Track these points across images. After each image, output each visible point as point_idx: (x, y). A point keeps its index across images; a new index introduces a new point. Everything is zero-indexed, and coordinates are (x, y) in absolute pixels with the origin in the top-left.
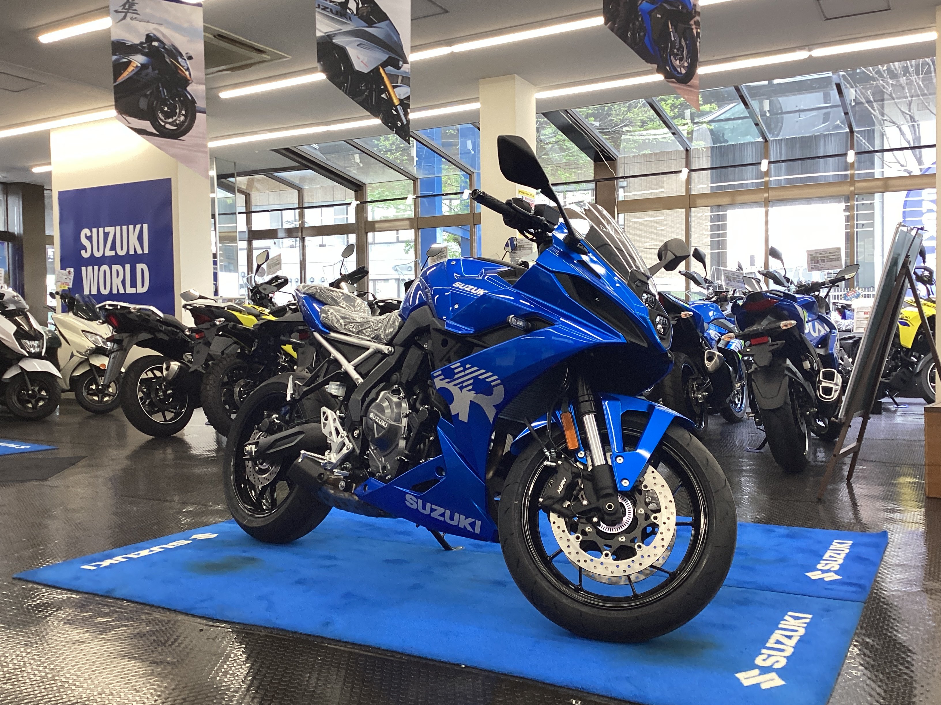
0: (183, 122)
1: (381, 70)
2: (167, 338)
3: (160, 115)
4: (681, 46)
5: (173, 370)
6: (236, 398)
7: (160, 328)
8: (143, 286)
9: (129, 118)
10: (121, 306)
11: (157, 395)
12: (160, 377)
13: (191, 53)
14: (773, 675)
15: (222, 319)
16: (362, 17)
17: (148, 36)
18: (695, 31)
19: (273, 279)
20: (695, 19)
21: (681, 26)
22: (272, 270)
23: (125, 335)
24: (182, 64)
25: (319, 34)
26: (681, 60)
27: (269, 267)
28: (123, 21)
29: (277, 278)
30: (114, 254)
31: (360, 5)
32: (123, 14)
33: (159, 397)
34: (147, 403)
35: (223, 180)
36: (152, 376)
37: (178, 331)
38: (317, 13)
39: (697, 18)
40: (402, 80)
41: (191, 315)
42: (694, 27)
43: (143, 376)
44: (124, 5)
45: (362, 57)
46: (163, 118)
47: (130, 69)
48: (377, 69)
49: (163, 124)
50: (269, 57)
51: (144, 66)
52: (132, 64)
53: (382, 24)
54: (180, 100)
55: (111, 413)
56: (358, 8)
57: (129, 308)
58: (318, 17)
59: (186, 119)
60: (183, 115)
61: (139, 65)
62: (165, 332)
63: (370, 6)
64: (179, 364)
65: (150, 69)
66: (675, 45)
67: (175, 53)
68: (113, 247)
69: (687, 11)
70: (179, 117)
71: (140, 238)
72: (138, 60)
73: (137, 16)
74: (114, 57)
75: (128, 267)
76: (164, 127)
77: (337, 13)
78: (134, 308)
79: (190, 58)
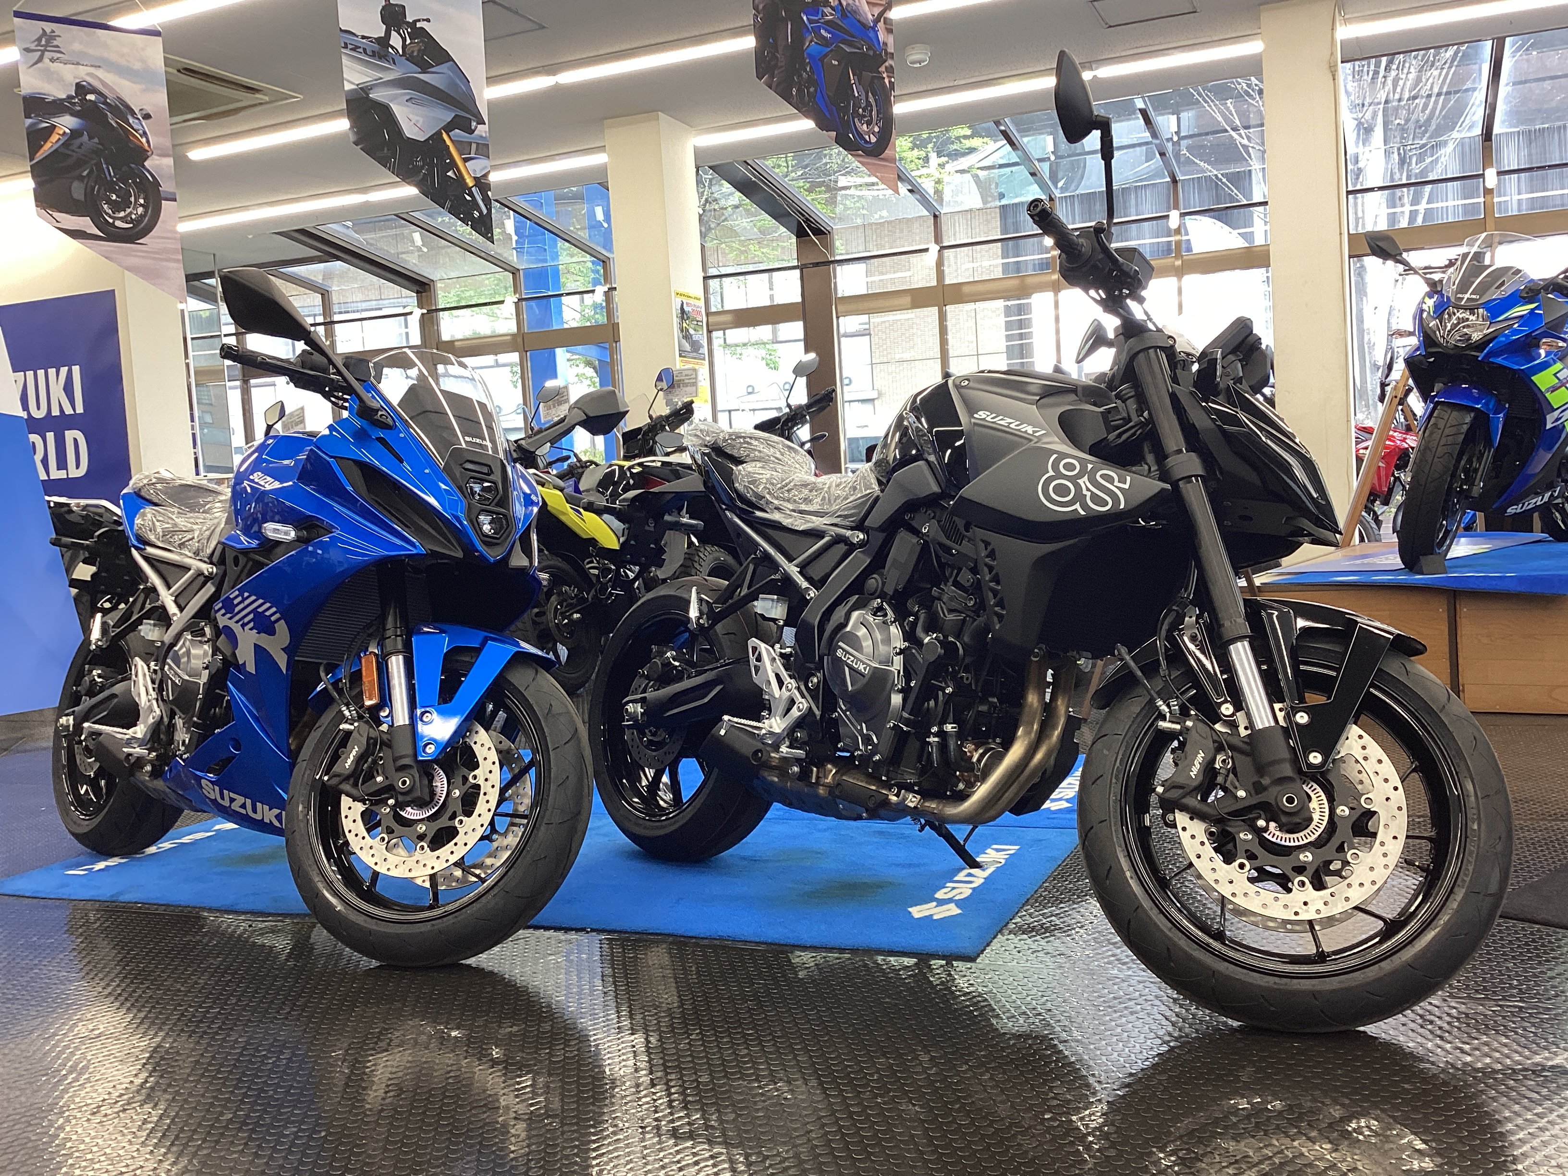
0: (142, 216)
1: (445, 136)
3: (105, 207)
4: (869, 104)
8: (78, 466)
9: (55, 214)
10: (53, 503)
13: (149, 109)
14: (952, 906)
16: (411, 59)
17: (78, 86)
18: (887, 81)
20: (887, 64)
21: (867, 75)
24: (135, 127)
25: (348, 87)
26: (869, 123)
27: (286, 427)
28: (39, 65)
30: (26, 416)
31: (408, 41)
32: (39, 53)
35: (196, 283)
38: (343, 57)
39: (890, 62)
40: (477, 149)
42: (885, 75)
44: (39, 40)
45: (414, 118)
46: (110, 211)
47: (54, 138)
48: (438, 134)
49: (111, 221)
50: (267, 98)
51: (75, 134)
52: (57, 130)
53: (444, 68)
54: (134, 182)
56: (404, 46)
57: (68, 505)
58: (345, 61)
59: (146, 212)
60: (141, 205)
61: (68, 131)
63: (422, 41)
65: (85, 137)
66: (860, 103)
67: (123, 110)
68: (24, 404)
69: (875, 52)
70: (135, 208)
71: (68, 389)
72: (66, 123)
73: (59, 55)
74: (29, 121)
75: (50, 436)
76: (113, 225)
77: (374, 55)
78: (78, 505)
79: (147, 117)
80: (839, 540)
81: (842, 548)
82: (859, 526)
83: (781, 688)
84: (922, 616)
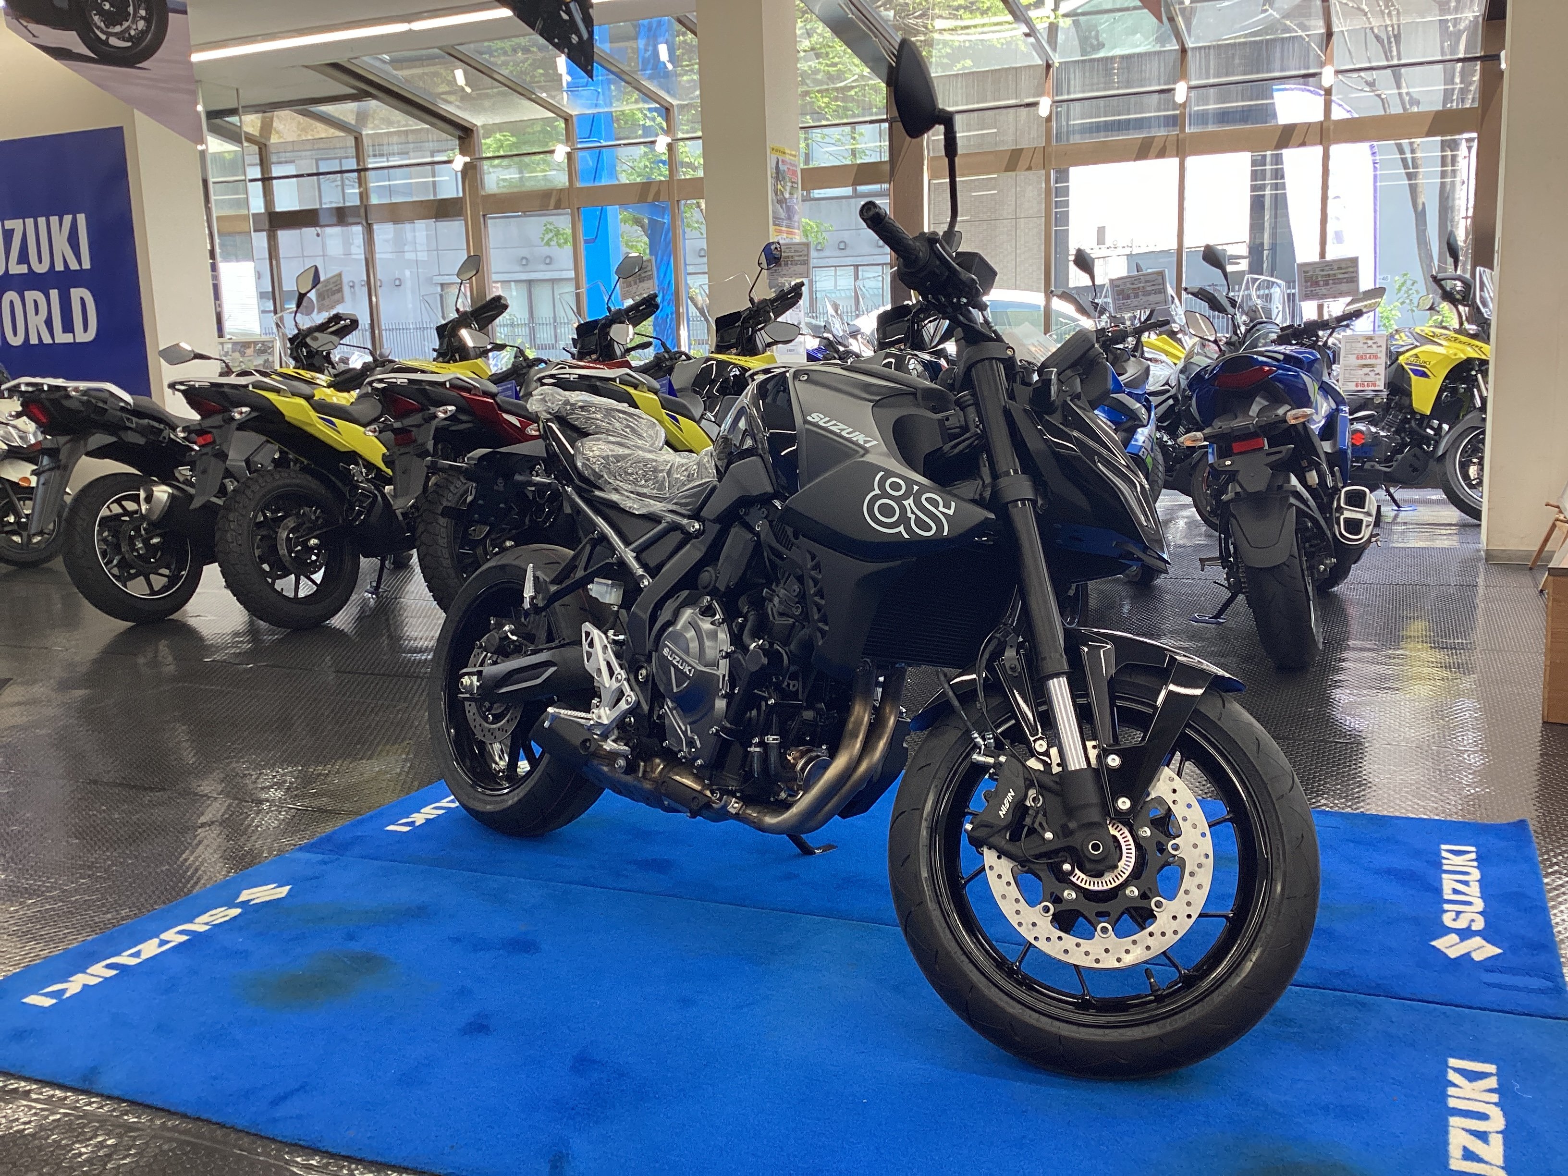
0: (144, 33)
2: (141, 441)
3: (96, 18)
5: (159, 500)
6: (283, 551)
7: (128, 424)
8: (86, 329)
9: (32, 26)
10: (49, 386)
11: (133, 549)
12: (136, 512)
15: (244, 409)
19: (330, 320)
22: (327, 302)
23: (62, 439)
27: (320, 296)
29: (337, 318)
30: (26, 271)
33: (137, 551)
34: (115, 562)
35: (218, 121)
36: (120, 511)
37: (162, 426)
41: (185, 401)
43: (104, 512)
46: (102, 25)
49: (103, 37)
55: (46, 565)
57: (65, 388)
59: (148, 27)
60: (142, 18)
62: (138, 430)
64: (170, 491)
68: (23, 258)
70: (134, 21)
71: (73, 240)
75: (54, 294)
76: (106, 42)
78: (76, 389)
80: (675, 527)
81: (678, 536)
82: (695, 516)
83: (611, 677)
84: (751, 617)
